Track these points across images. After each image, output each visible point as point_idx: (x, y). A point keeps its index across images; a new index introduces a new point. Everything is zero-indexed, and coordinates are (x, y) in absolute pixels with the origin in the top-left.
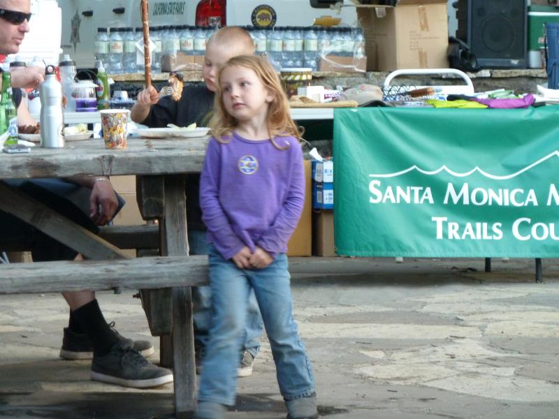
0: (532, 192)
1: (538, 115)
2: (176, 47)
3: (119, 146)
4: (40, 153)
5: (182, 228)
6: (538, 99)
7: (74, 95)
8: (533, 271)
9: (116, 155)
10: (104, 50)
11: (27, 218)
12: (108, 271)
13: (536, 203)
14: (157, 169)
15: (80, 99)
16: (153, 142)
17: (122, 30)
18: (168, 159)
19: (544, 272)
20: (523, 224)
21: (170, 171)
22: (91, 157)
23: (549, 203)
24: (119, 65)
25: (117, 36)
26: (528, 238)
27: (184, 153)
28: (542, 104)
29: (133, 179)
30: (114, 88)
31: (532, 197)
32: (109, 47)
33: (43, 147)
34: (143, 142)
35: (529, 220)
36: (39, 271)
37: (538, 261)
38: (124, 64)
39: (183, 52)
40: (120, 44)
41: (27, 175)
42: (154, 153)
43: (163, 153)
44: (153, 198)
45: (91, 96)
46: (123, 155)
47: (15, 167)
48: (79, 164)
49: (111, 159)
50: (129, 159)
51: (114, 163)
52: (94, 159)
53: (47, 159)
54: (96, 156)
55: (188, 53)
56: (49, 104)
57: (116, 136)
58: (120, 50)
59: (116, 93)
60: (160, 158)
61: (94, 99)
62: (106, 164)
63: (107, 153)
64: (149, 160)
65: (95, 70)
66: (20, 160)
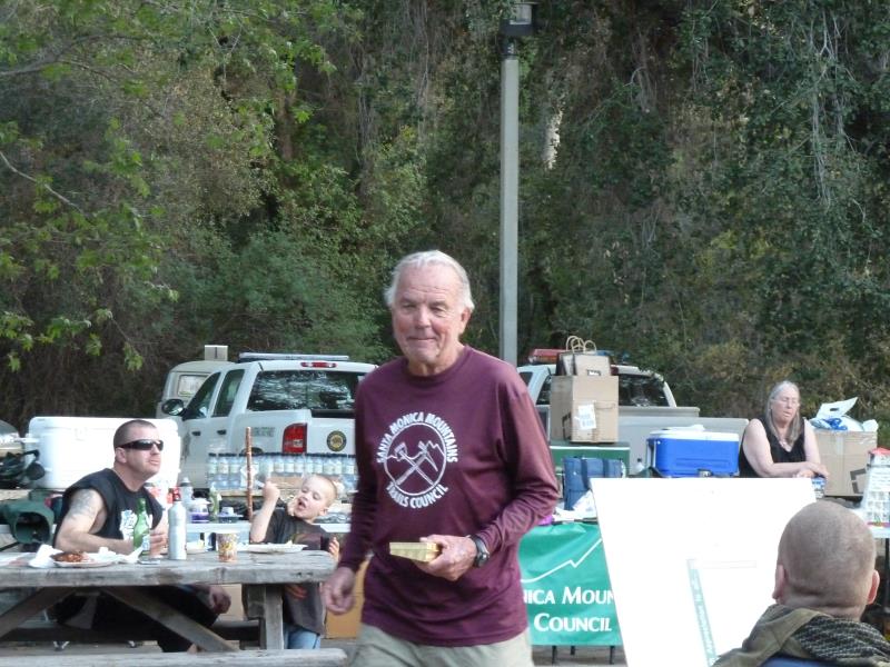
0: (550, 593)
1: (556, 531)
2: (271, 470)
3: (230, 560)
4: (167, 564)
5: (279, 627)
6: (557, 519)
7: (191, 510)
8: (550, 654)
9: (228, 568)
10: (213, 471)
11: (154, 615)
12: (219, 661)
13: (553, 602)
14: (260, 580)
15: (195, 513)
16: (257, 556)
17: (228, 455)
18: (269, 571)
19: (559, 656)
20: (543, 618)
21: (271, 581)
22: (208, 569)
23: (564, 602)
24: (225, 483)
25: (224, 460)
26: (546, 629)
27: (282, 567)
28: (560, 523)
29: (240, 586)
30: (222, 504)
31: (550, 597)
32: (217, 469)
33: (169, 559)
34: (249, 556)
35: (547, 615)
36: (164, 661)
37: (554, 648)
38: (229, 482)
39: (275, 473)
40: (226, 466)
41: (156, 582)
42: (259, 566)
43: (266, 567)
44: (256, 603)
45: (204, 511)
46: (233, 568)
47: (147, 576)
48: (199, 574)
49: (223, 571)
50: (239, 571)
51: (226, 574)
52: (211, 571)
53: (173, 570)
54: (213, 568)
55: (280, 475)
56: (175, 524)
57: (228, 552)
58: (226, 471)
59: (224, 509)
60: (263, 570)
61: (207, 513)
62: (219, 575)
63: (220, 565)
64: (254, 573)
65: (208, 490)
66: (151, 570)
